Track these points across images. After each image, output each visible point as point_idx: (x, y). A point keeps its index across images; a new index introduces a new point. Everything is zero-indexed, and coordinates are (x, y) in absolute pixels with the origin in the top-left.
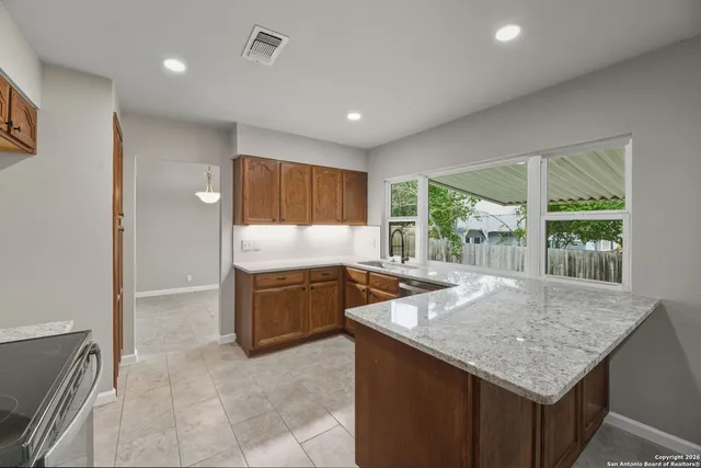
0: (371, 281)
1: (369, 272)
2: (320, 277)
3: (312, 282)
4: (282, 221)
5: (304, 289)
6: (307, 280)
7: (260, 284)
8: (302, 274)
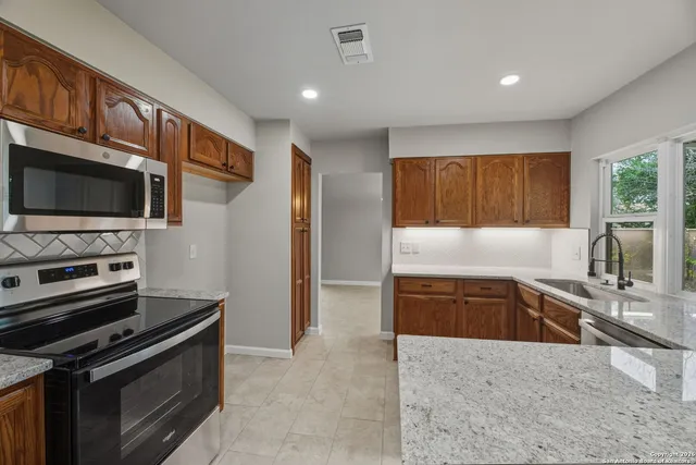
0: (546, 308)
1: (542, 295)
2: (477, 290)
3: (465, 296)
4: (437, 223)
5: (455, 302)
6: (460, 292)
7: (405, 289)
8: (452, 284)
